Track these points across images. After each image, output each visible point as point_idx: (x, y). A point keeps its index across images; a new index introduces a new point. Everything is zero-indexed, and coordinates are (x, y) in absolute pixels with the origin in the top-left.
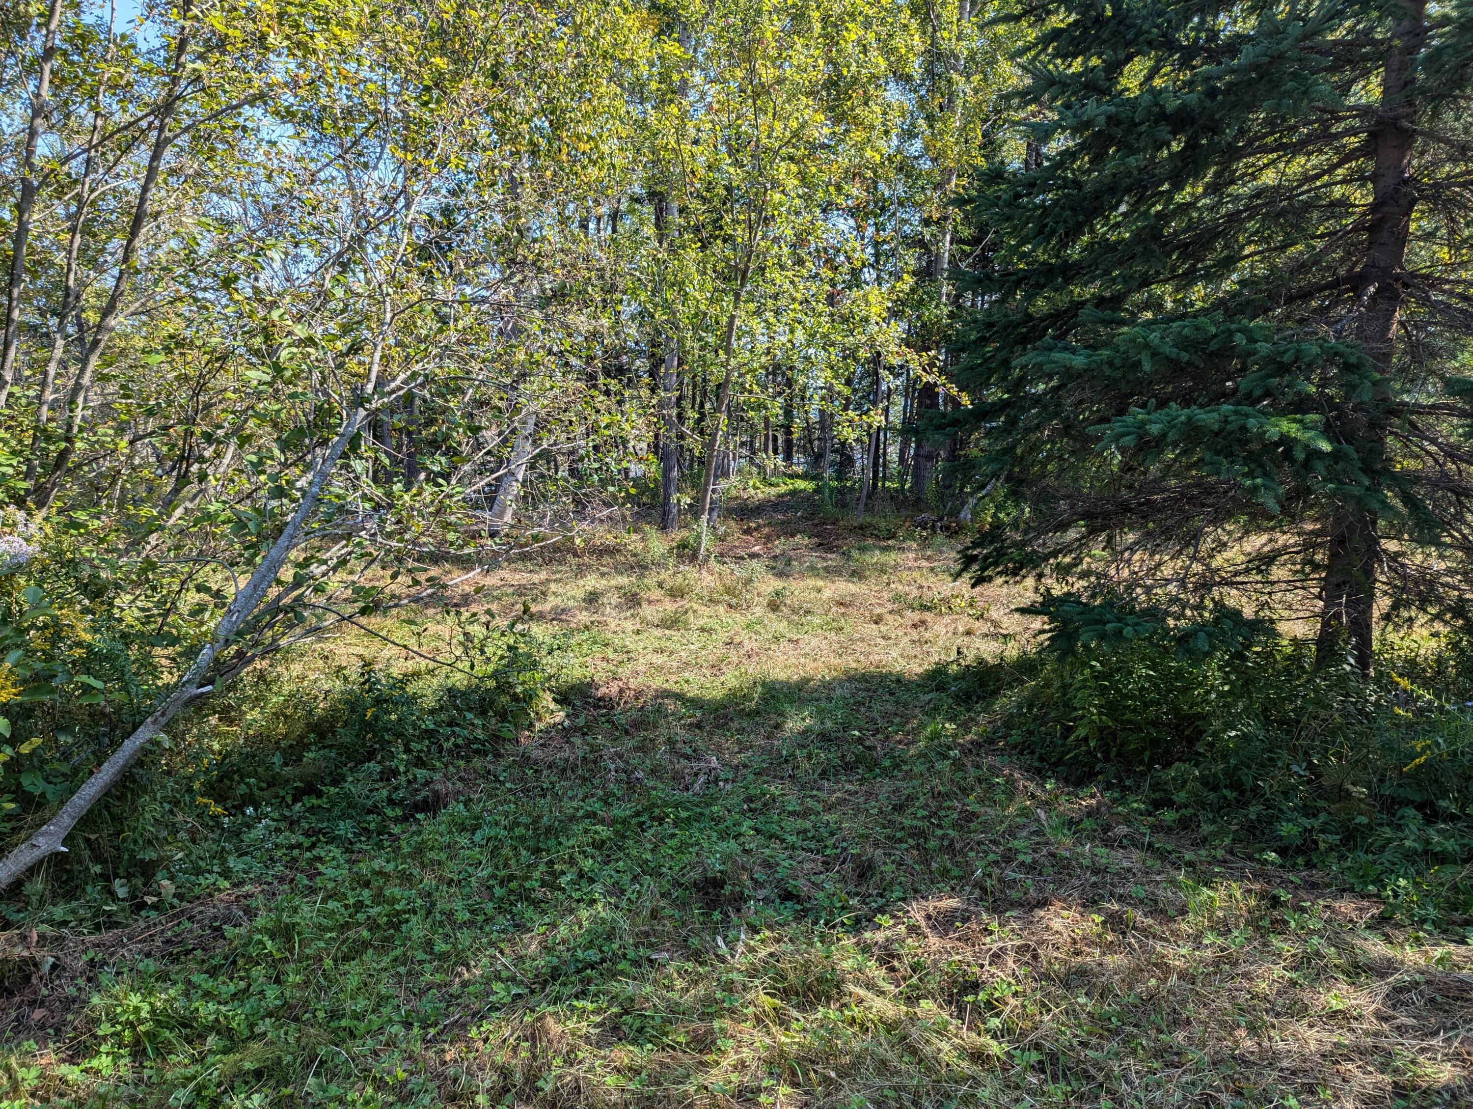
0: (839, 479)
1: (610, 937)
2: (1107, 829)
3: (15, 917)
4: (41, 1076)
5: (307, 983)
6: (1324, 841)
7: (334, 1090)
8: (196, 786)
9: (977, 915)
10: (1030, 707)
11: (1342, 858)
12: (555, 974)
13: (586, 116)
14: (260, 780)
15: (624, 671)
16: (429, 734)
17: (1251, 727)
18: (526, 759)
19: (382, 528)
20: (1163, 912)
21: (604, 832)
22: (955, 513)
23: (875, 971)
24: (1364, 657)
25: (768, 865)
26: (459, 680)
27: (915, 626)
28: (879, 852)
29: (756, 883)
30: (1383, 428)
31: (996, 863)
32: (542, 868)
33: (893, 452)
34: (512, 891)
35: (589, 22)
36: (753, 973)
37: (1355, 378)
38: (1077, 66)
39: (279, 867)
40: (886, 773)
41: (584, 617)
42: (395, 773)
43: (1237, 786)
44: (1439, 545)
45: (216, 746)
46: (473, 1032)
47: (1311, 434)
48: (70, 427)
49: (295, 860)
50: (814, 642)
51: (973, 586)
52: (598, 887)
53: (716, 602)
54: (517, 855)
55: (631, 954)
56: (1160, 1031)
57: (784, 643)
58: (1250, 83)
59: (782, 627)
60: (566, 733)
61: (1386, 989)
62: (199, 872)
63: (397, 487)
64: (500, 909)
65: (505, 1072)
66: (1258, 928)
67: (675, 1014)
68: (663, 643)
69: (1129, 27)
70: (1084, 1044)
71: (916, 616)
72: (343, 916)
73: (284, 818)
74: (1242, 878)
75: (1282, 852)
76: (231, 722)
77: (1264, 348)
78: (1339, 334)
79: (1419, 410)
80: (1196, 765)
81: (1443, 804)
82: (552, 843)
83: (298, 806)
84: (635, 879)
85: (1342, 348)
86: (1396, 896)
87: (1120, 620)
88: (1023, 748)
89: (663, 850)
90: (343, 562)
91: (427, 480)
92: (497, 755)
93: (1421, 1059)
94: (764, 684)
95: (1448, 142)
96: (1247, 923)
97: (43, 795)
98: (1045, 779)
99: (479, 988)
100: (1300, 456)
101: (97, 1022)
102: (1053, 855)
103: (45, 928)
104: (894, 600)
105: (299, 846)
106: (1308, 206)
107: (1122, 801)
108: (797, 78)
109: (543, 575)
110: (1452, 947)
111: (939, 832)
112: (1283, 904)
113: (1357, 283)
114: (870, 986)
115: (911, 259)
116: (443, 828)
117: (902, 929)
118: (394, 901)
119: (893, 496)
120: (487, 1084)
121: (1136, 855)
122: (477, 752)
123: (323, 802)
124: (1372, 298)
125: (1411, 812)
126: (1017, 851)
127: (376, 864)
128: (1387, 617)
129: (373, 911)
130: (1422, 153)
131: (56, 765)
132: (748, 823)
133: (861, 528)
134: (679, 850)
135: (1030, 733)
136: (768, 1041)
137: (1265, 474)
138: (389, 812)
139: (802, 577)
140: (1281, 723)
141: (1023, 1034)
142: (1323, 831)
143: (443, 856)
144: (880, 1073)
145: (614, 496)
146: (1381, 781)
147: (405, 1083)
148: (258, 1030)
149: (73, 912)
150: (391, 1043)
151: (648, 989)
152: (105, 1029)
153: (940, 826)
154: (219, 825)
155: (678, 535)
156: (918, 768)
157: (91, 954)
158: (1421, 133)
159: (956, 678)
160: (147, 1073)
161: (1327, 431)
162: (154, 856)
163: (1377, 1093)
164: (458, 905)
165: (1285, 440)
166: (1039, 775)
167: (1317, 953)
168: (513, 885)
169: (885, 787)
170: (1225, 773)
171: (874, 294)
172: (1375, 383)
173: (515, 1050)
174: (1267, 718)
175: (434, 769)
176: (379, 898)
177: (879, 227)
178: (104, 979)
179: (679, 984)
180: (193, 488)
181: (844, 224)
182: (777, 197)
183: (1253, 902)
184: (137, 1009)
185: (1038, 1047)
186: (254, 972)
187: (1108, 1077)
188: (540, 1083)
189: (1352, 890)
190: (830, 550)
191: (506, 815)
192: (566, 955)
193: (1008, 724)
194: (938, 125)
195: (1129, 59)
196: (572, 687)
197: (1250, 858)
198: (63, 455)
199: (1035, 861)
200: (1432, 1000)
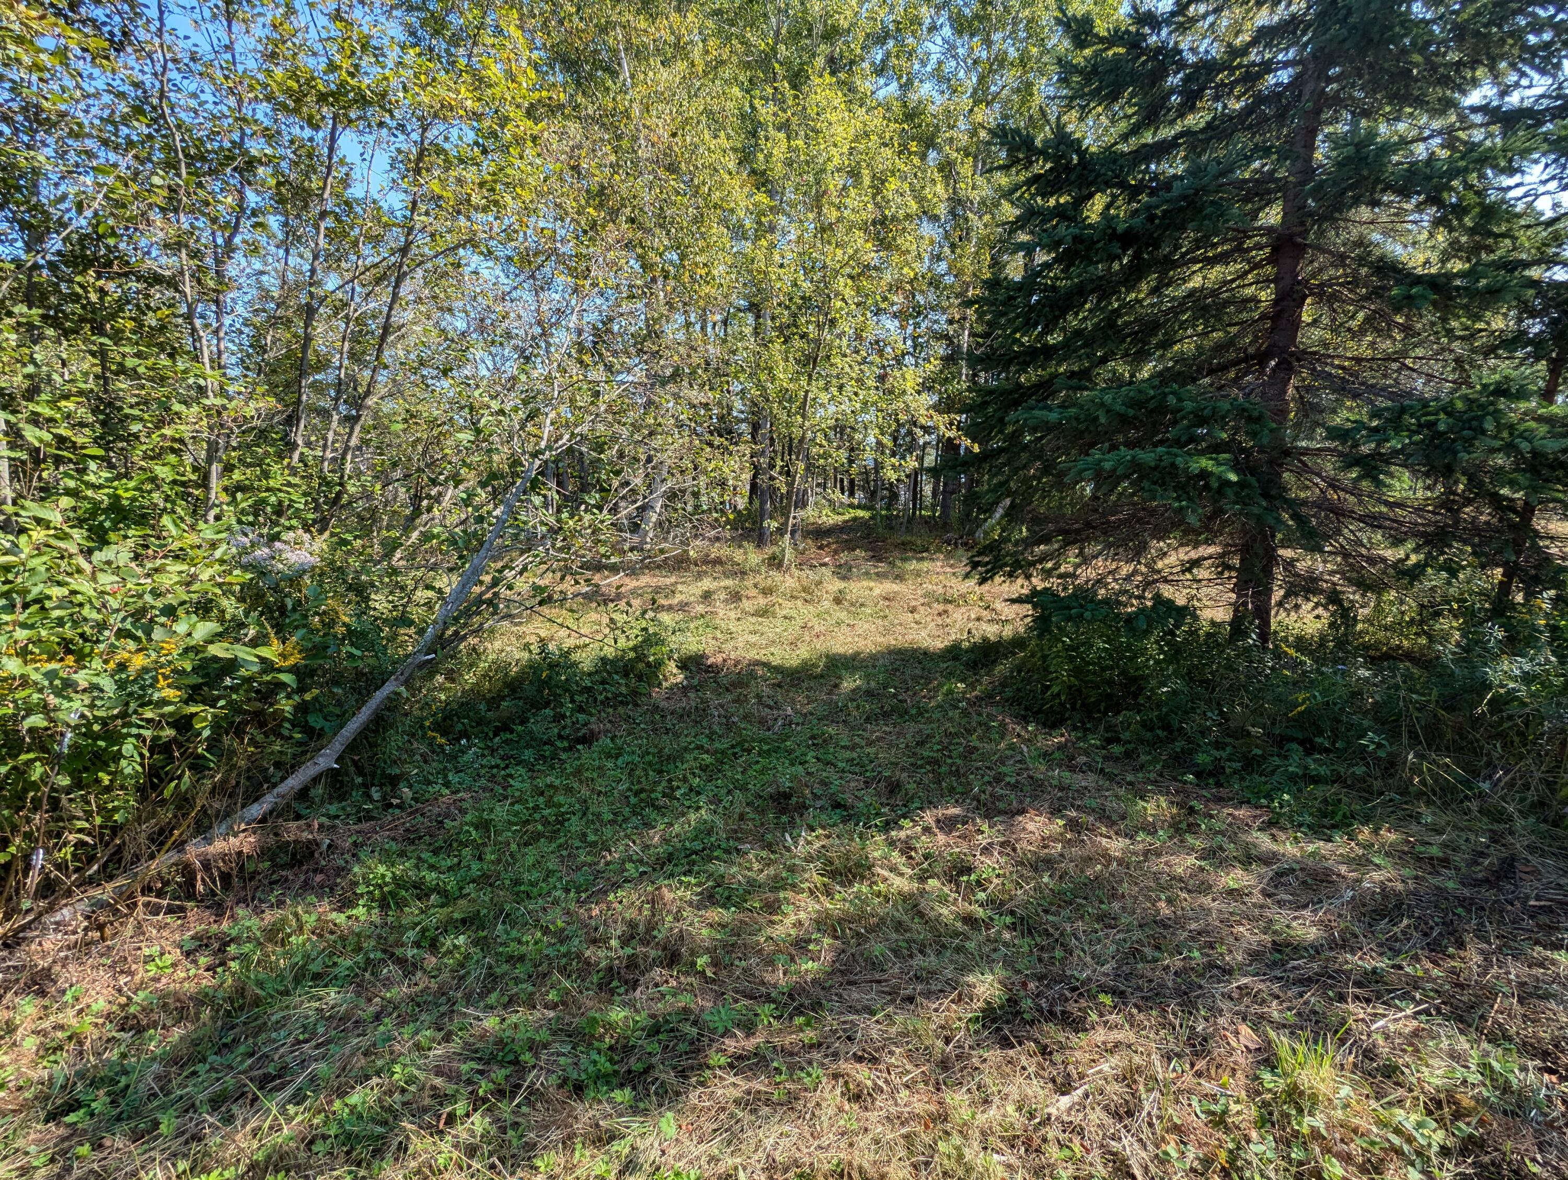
0: (888, 509)
1: (709, 833)
2: (1073, 758)
3: (304, 812)
4: (319, 920)
5: (499, 861)
6: (1229, 767)
7: (514, 933)
8: (427, 724)
9: (973, 820)
10: (1019, 672)
11: (1242, 779)
12: (670, 858)
13: (702, 250)
14: (471, 720)
15: (728, 646)
16: (588, 690)
17: (1178, 684)
18: (656, 708)
19: (553, 546)
20: (1109, 817)
21: (707, 758)
22: (972, 533)
23: (896, 857)
24: (1264, 635)
25: (824, 783)
26: (609, 652)
27: (940, 614)
28: (905, 775)
29: (816, 797)
30: (1281, 465)
31: (989, 783)
32: (664, 784)
33: (928, 490)
34: (642, 800)
35: (704, 183)
36: (809, 859)
37: (1256, 427)
38: (1052, 202)
39: (483, 781)
40: (913, 719)
41: (700, 609)
42: (563, 717)
43: (1167, 727)
44: (1321, 551)
45: (443, 697)
46: (611, 897)
47: (1223, 468)
48: (342, 477)
49: (494, 776)
50: (866, 626)
51: (980, 584)
52: (703, 798)
53: (796, 598)
54: (647, 775)
55: (724, 845)
56: (1102, 902)
57: (843, 627)
58: (1181, 209)
59: (843, 615)
60: (684, 690)
61: (1271, 874)
62: (429, 783)
63: (565, 515)
64: (634, 813)
65: (632, 925)
66: (1177, 830)
67: (753, 886)
68: (757, 627)
69: (1091, 171)
70: (1046, 912)
71: (941, 607)
72: (524, 816)
73: (488, 747)
74: (1168, 793)
75: (1198, 775)
76: (453, 680)
77: (1189, 405)
78: (1247, 396)
79: (1306, 451)
80: (1139, 712)
81: (1319, 740)
82: (672, 766)
83: (497, 739)
84: (729, 792)
85: (1247, 405)
86: (1281, 807)
87: (1082, 606)
88: (1014, 701)
89: (751, 772)
90: (525, 569)
91: (586, 511)
92: (636, 705)
93: (1294, 924)
94: (827, 656)
95: (1330, 252)
96: (1170, 826)
97: (322, 729)
98: (1028, 723)
99: (617, 866)
100: (1215, 485)
101: (356, 884)
102: (1031, 777)
103: (324, 819)
104: (925, 596)
105: (497, 766)
106: (1227, 303)
107: (1084, 739)
108: (852, 217)
109: (673, 579)
110: (1321, 843)
111: (949, 761)
112: (1196, 812)
113: (1262, 358)
114: (893, 869)
115: (941, 349)
116: (595, 755)
117: (919, 829)
118: (561, 805)
119: (926, 521)
120: (619, 933)
121: (1092, 777)
122: (621, 703)
123: (514, 737)
124: (1273, 370)
125: (1295, 746)
126: (1005, 775)
127: (548, 780)
128: (1280, 604)
129: (546, 812)
130: (1312, 262)
131: (331, 708)
132: (812, 754)
133: (903, 544)
134: (762, 772)
135: (1019, 690)
136: (817, 907)
137: (1189, 499)
138: (559, 744)
139: (859, 580)
140: (1202, 682)
141: (1002, 904)
142: (1229, 760)
143: (595, 775)
144: (897, 931)
145: (716, 520)
146: (1273, 724)
147: (563, 930)
148: (465, 892)
149: (343, 809)
150: (556, 902)
151: (734, 869)
152: (361, 889)
153: (950, 757)
154: (443, 751)
155: (769, 550)
156: (937, 715)
157: (354, 838)
158: (1310, 246)
159: (967, 651)
160: (390, 919)
161: (1236, 468)
162: (398, 771)
163: (1261, 948)
164: (605, 809)
165: (1204, 474)
166: (1024, 720)
167: (1221, 848)
168: (643, 796)
169: (911, 728)
170: (1159, 718)
171: (910, 373)
172: (1272, 431)
173: (640, 909)
174: (1191, 679)
175: (591, 715)
176: (549, 804)
177: (917, 325)
178: (362, 856)
179: (756, 866)
180: (425, 517)
181: (891, 325)
182: (839, 304)
183: (1174, 811)
184: (383, 876)
185: (1012, 913)
186: (464, 852)
187: (1062, 934)
188: (655, 933)
189: (1249, 802)
190: (880, 560)
191: (640, 747)
192: (679, 845)
193: (1003, 685)
194: (958, 251)
195: (1091, 196)
196: (690, 657)
197: (1175, 779)
198: (339, 495)
199: (1017, 782)
200: (1304, 882)
